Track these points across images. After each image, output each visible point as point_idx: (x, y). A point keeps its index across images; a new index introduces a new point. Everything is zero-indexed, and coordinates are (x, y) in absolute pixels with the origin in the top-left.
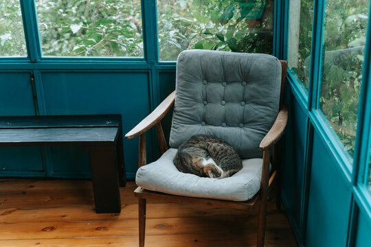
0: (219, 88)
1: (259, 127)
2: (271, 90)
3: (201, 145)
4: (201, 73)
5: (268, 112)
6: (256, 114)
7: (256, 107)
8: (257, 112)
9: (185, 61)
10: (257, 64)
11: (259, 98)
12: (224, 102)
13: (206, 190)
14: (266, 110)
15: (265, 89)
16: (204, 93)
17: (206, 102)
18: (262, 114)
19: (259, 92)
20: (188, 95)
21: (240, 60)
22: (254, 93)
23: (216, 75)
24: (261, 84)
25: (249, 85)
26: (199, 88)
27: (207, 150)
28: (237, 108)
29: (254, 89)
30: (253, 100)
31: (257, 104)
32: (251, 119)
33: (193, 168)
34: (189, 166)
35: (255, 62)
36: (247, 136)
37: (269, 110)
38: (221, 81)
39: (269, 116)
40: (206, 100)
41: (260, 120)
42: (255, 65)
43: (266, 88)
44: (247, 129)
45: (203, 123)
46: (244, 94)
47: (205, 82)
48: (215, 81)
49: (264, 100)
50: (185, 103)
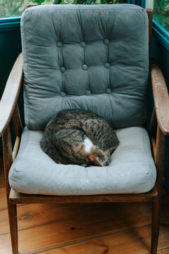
0: (77, 50)
1: (131, 92)
2: (140, 47)
3: (73, 124)
4: (55, 35)
5: (139, 73)
6: (127, 77)
7: (124, 68)
8: (126, 74)
9: (33, 21)
10: (122, 17)
11: (126, 58)
12: (85, 66)
13: (102, 187)
14: (136, 70)
15: (134, 47)
16: (61, 57)
17: (63, 69)
18: (132, 76)
19: (126, 51)
20: (43, 62)
21: (100, 14)
22: (120, 53)
23: (73, 34)
24: (128, 42)
25: (113, 43)
26: (54, 51)
27: (82, 130)
28: (102, 72)
29: (120, 48)
30: (119, 61)
31: (125, 64)
32: (120, 83)
33: (77, 158)
34: (71, 156)
35: (118, 15)
36: (119, 103)
37: (140, 70)
38: (79, 41)
39: (141, 77)
40: (64, 65)
41: (131, 83)
42: (119, 18)
43: (135, 45)
44: (115, 94)
45: (63, 94)
46: (108, 54)
47: (60, 44)
48: (72, 42)
49: (134, 60)
50: (40, 72)
